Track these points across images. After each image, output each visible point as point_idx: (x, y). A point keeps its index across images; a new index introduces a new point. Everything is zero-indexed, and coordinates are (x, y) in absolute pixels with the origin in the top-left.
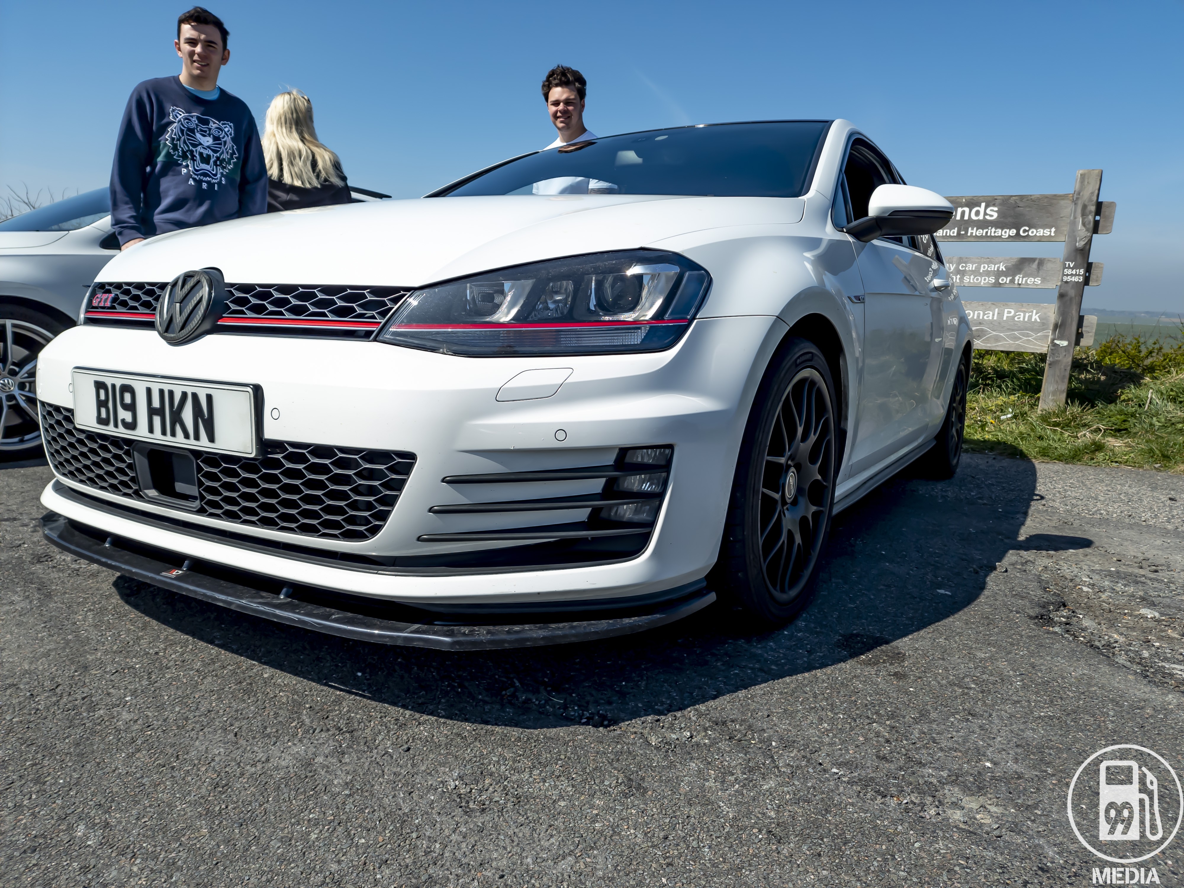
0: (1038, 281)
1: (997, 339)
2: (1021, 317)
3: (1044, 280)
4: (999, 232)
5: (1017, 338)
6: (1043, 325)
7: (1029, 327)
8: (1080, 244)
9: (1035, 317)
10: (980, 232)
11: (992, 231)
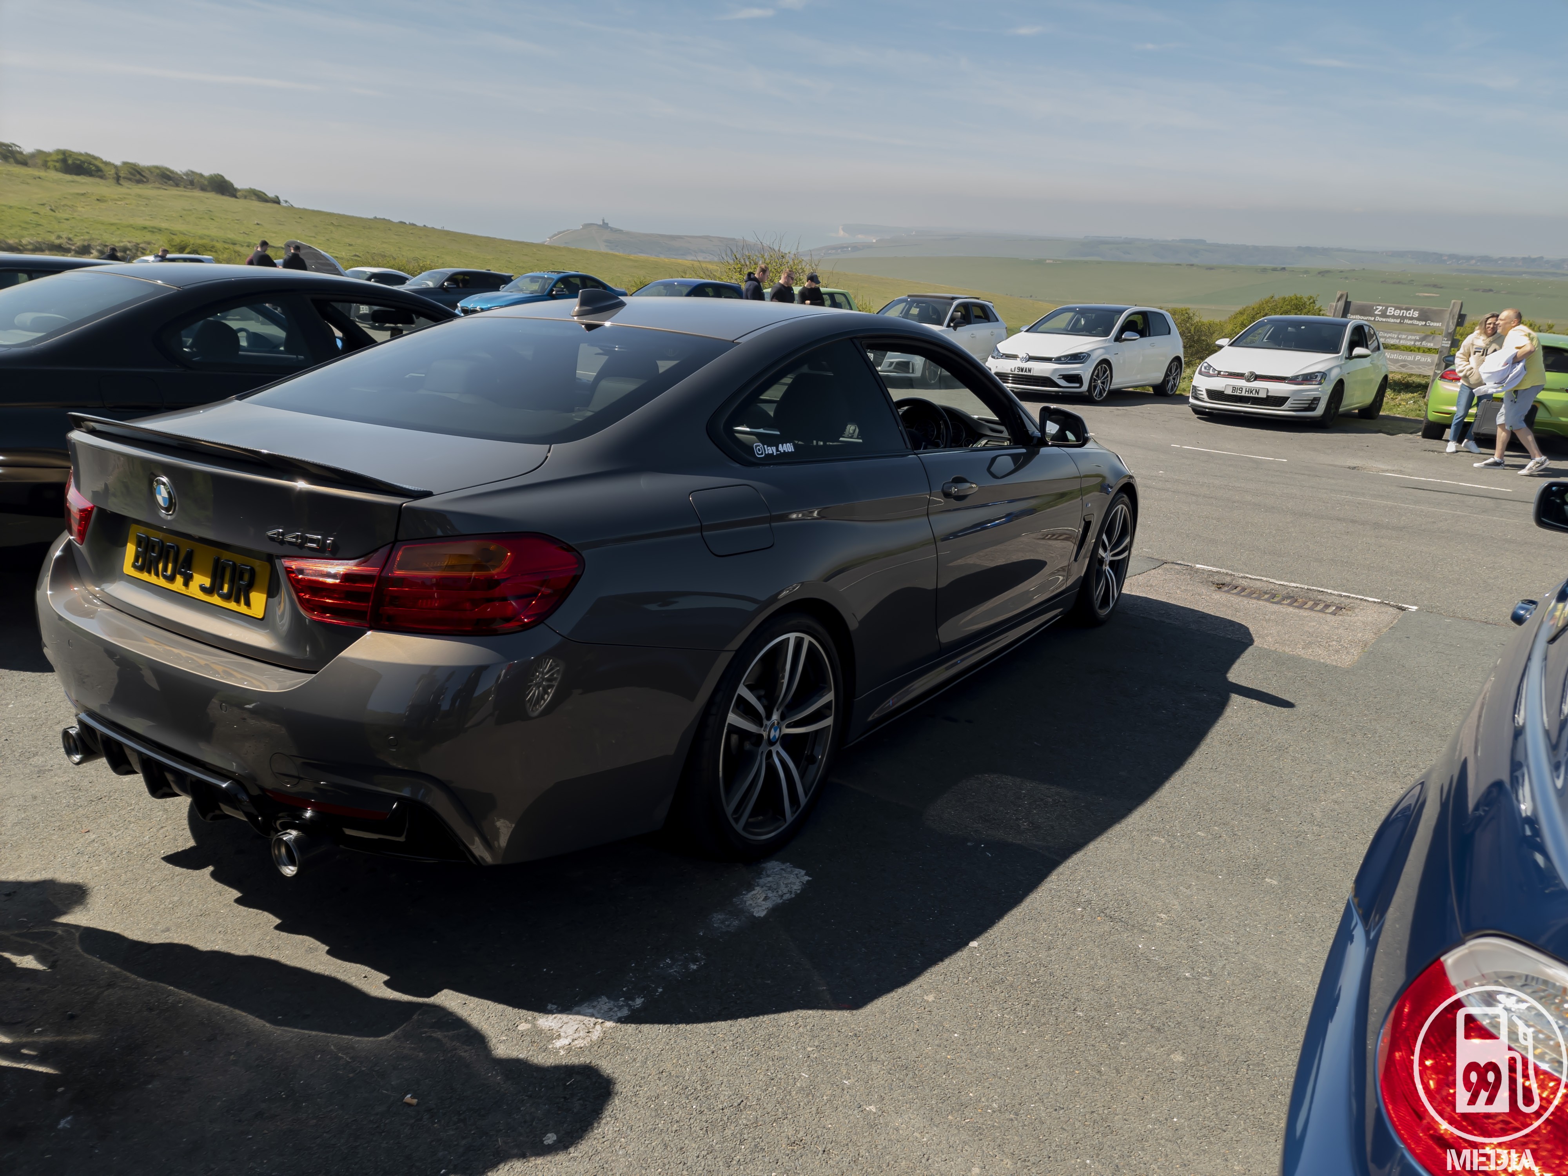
0: (1432, 345)
1: (1412, 368)
2: (1423, 360)
3: (1434, 345)
4: (1418, 323)
5: (1420, 369)
6: (1432, 363)
7: (1426, 364)
8: (1450, 331)
9: (1429, 360)
10: (1410, 322)
11: (1415, 322)
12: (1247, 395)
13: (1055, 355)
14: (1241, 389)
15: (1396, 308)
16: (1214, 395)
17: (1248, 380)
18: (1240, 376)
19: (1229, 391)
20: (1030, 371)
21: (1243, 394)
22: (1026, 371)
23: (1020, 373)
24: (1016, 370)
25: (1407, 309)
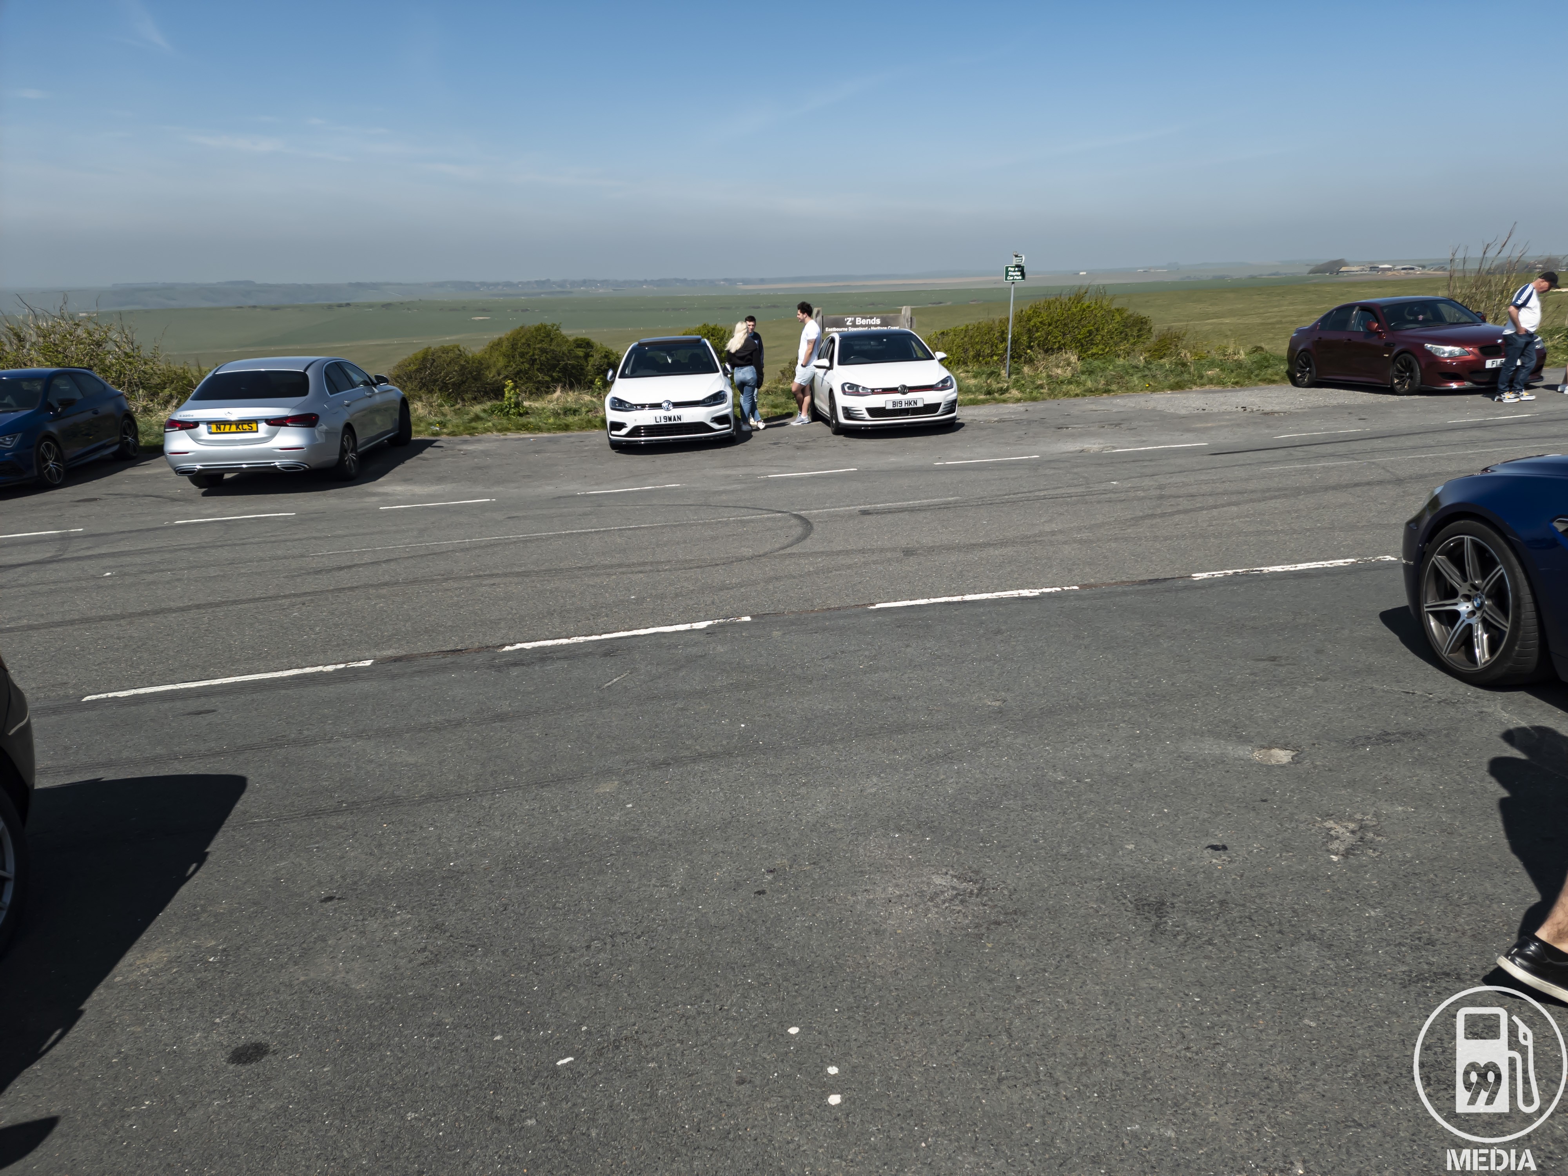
12: (907, 407)
13: (700, 397)
14: (901, 403)
15: (863, 318)
16: (874, 412)
17: (904, 393)
18: (893, 390)
19: (890, 406)
20: (679, 418)
21: (903, 407)
22: (675, 419)
23: (668, 422)
24: (663, 420)
25: (871, 318)
